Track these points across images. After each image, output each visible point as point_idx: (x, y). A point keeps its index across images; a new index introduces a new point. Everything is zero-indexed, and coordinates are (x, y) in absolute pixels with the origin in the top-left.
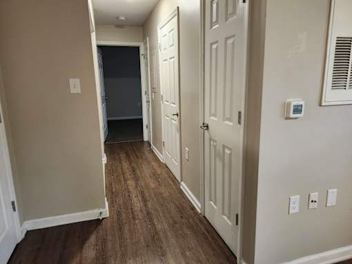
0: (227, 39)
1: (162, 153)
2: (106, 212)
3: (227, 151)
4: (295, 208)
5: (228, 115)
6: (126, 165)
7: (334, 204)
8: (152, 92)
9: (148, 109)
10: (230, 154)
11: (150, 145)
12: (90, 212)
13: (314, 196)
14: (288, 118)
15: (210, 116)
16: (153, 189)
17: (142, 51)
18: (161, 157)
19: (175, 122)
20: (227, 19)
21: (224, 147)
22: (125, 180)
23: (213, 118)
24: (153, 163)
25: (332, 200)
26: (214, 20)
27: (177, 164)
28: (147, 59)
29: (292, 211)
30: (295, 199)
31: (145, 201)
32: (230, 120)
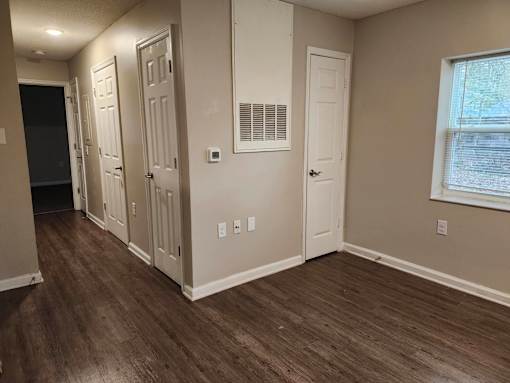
0: (162, 98)
1: (102, 219)
2: (39, 277)
3: (169, 194)
4: (223, 233)
5: (168, 163)
6: (53, 237)
7: (253, 228)
8: (85, 144)
9: (80, 167)
10: (172, 197)
11: (85, 214)
12: (20, 278)
13: (238, 223)
14: (210, 162)
15: (154, 165)
16: (95, 254)
17: (68, 93)
18: (102, 225)
19: (119, 178)
20: (160, 81)
21: (167, 191)
22: (57, 251)
23: (156, 167)
24: (91, 232)
25: (252, 226)
26: (150, 79)
27: (123, 225)
28: (76, 103)
29: (220, 236)
30: (222, 226)
31: (86, 264)
32: (169, 166)
